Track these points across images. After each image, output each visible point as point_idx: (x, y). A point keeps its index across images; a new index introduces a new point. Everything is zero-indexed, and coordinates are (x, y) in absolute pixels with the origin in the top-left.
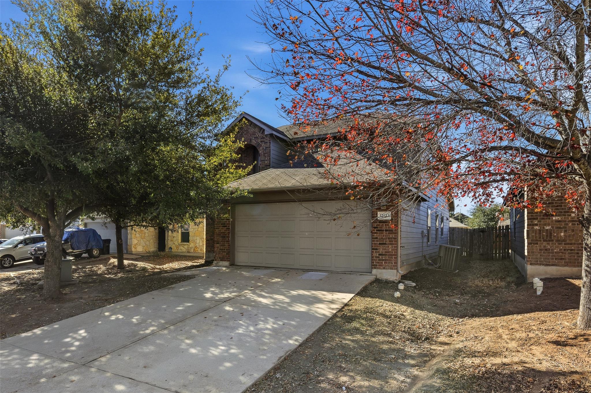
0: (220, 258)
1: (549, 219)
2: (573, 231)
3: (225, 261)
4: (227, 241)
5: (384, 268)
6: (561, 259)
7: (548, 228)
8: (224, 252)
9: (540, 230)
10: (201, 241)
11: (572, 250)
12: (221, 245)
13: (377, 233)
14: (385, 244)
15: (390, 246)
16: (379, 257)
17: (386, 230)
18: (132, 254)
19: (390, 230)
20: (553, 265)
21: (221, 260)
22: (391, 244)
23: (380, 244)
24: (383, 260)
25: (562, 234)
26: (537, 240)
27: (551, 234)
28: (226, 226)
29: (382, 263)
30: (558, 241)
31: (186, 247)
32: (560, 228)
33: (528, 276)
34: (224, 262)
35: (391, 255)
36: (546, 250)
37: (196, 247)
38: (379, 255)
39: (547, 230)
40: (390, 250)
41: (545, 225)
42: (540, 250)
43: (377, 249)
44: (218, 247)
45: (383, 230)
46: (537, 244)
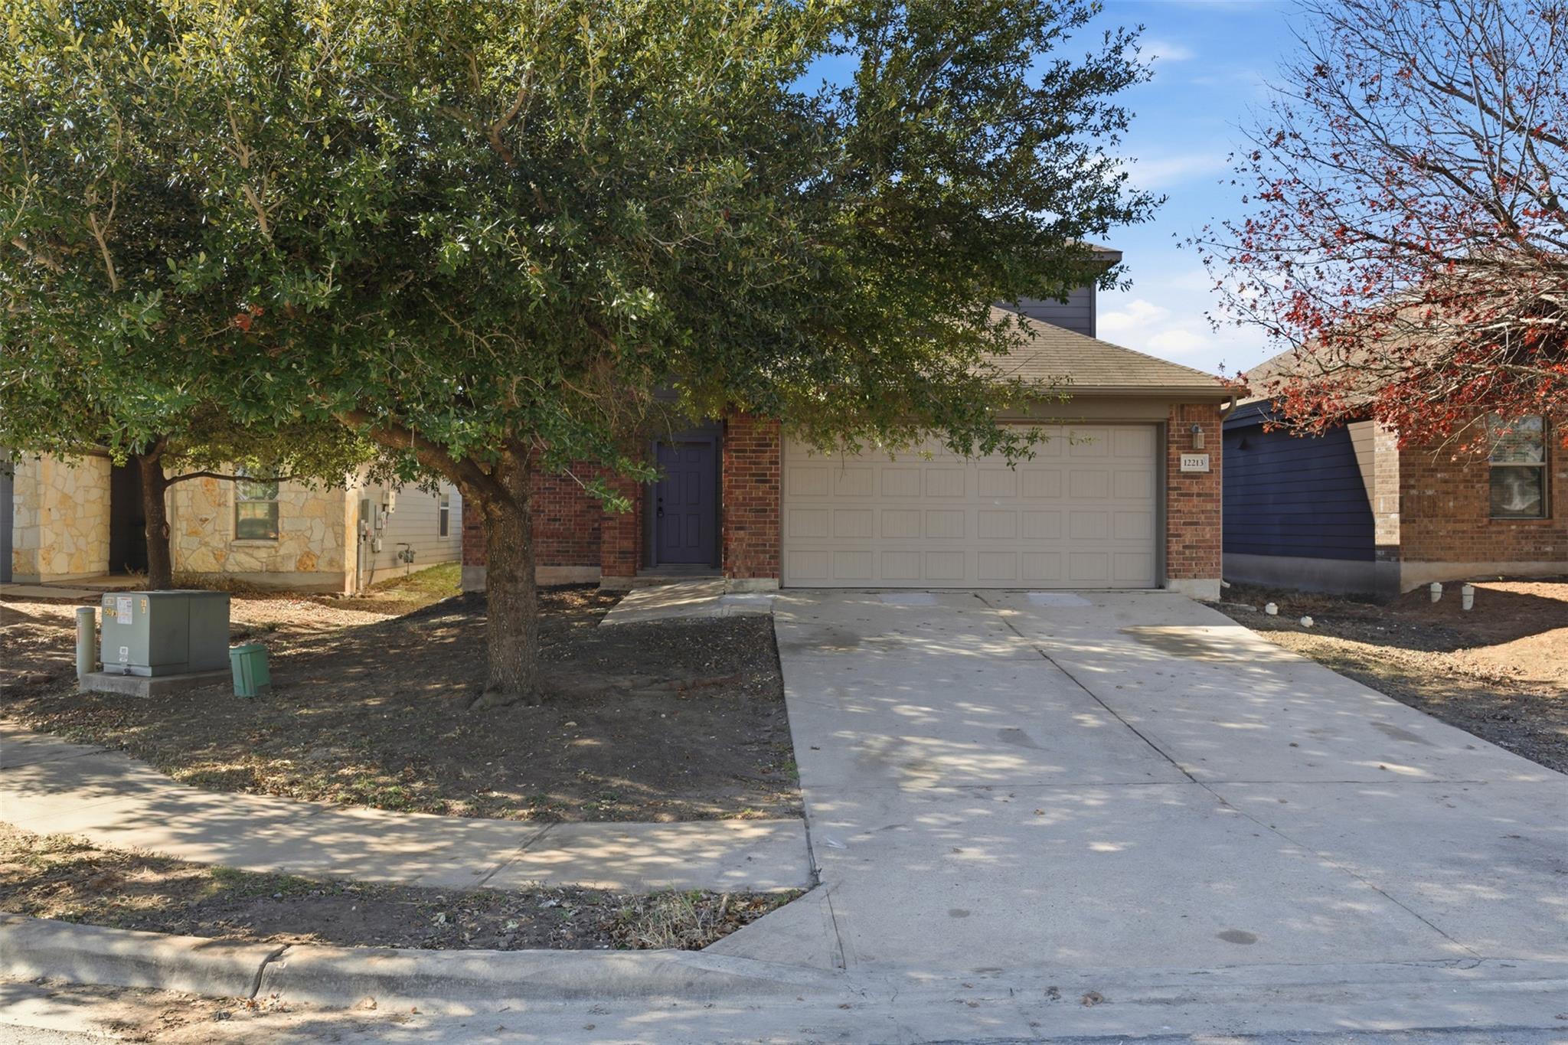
0: (748, 569)
1: (1432, 476)
2: (1466, 497)
3: (766, 576)
4: (771, 522)
5: (1195, 577)
6: (1450, 548)
7: (1430, 492)
8: (765, 552)
9: (1419, 497)
10: (330, 535)
11: (1464, 532)
12: (754, 534)
13: (1179, 501)
14: (1197, 524)
15: (1208, 529)
16: (1184, 553)
17: (1199, 495)
18: (39, 584)
19: (1206, 495)
20: (1438, 560)
21: (753, 575)
22: (1210, 524)
23: (1185, 524)
24: (1192, 559)
25: (1451, 504)
26: (1414, 516)
27: (1435, 503)
28: (769, 481)
29: (1191, 565)
30: (1445, 516)
31: (262, 554)
32: (1448, 493)
33: (1402, 582)
34: (762, 580)
35: (1211, 547)
36: (1428, 533)
37: (308, 554)
38: (1184, 547)
39: (1429, 496)
40: (1208, 536)
41: (1427, 486)
42: (1420, 533)
43: (1179, 536)
44: (741, 540)
45: (1192, 495)
46: (1414, 521)
